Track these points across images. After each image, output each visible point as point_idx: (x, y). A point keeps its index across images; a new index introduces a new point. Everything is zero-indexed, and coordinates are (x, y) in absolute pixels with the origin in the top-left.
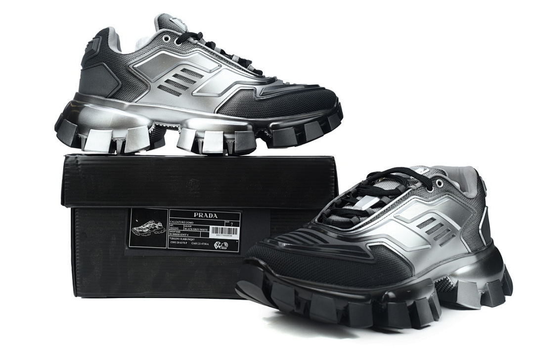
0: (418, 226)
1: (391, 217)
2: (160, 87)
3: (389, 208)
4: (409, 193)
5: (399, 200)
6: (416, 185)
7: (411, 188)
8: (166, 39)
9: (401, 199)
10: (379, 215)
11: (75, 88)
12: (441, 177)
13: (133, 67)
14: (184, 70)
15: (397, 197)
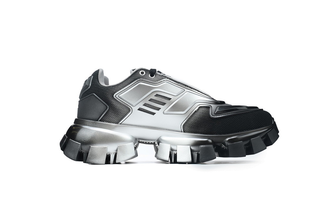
2: (140, 109)
8: (142, 73)
11: (74, 115)
13: (119, 96)
14: (157, 95)
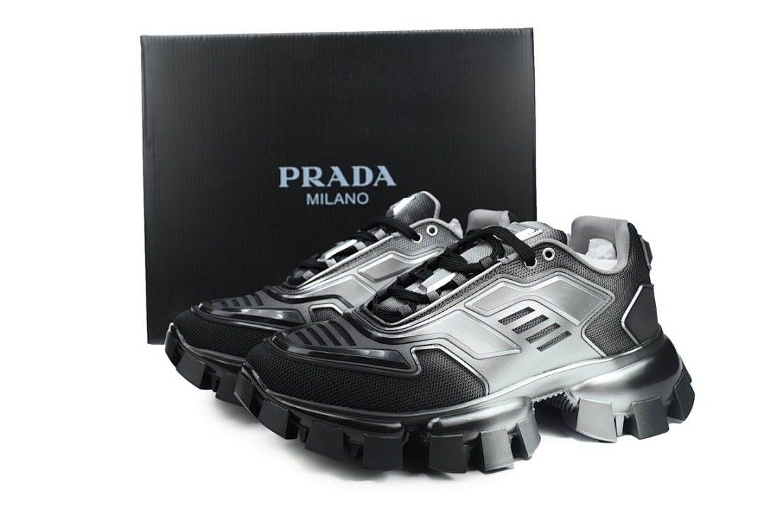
0: (500, 321)
1: (460, 306)
3: (460, 292)
4: (495, 270)
5: (477, 281)
6: (509, 256)
7: (499, 262)
9: (481, 279)
10: (442, 302)
12: (553, 244)
15: (476, 275)
